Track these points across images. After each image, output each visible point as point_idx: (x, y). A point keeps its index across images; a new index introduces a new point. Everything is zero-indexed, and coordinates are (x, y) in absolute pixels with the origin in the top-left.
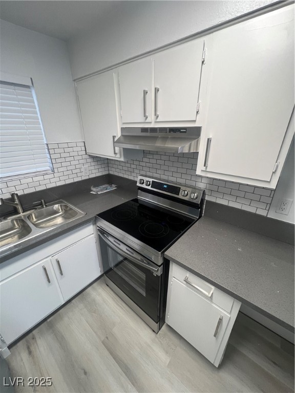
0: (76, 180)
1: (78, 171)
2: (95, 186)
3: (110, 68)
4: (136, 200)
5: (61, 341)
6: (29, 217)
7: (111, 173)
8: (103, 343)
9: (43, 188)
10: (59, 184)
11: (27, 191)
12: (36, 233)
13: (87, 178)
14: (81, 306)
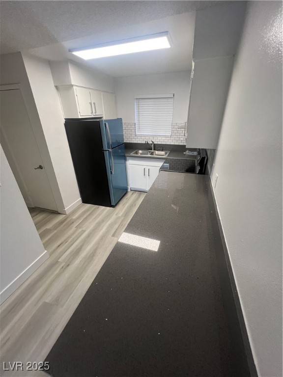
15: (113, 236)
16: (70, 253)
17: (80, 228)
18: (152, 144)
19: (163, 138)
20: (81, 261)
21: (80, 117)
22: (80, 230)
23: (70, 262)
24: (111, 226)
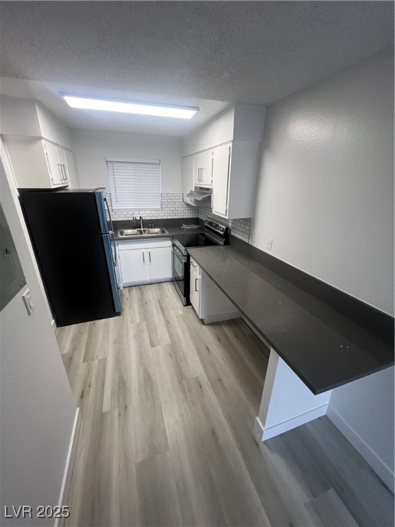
0: (174, 217)
1: (176, 212)
2: (185, 224)
3: (192, 155)
4: (203, 235)
5: (142, 293)
6: (144, 231)
7: (200, 217)
8: (158, 300)
9: (155, 218)
10: (164, 218)
11: (147, 218)
12: (144, 235)
13: (181, 217)
14: (157, 287)
15: (153, 345)
16: (113, 393)
17: (93, 360)
18: (140, 220)
19: (152, 212)
20: (139, 393)
21: (53, 187)
22: (96, 362)
23: (125, 403)
24: (138, 336)
